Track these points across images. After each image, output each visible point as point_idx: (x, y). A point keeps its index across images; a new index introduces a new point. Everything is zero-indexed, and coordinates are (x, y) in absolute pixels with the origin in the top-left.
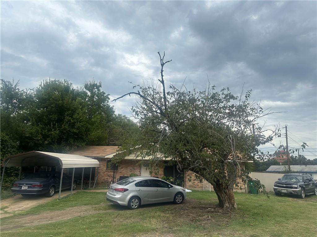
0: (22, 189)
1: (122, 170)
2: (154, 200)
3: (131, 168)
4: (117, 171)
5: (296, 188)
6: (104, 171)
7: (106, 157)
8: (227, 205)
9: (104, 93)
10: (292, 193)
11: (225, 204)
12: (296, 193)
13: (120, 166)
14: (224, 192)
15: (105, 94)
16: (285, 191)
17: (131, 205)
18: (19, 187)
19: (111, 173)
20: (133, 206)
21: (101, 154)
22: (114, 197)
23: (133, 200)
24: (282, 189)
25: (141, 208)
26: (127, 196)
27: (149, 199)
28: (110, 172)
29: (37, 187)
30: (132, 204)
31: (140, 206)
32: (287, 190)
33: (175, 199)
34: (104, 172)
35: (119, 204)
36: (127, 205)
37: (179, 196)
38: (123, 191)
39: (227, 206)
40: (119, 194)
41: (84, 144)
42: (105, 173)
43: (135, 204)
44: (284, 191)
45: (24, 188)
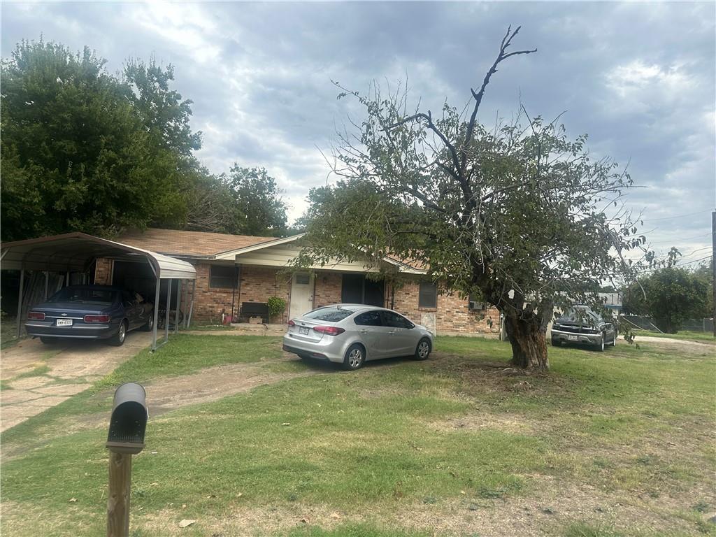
0: (58, 325)
1: (248, 288)
2: (385, 351)
3: (269, 286)
4: (236, 291)
5: (596, 332)
6: (204, 290)
7: (217, 258)
8: (535, 361)
9: (179, 97)
10: (586, 342)
11: (531, 359)
12: (593, 342)
13: (244, 280)
14: (533, 337)
15: (180, 99)
16: (575, 338)
17: (350, 361)
18: (47, 320)
19: (221, 294)
20: (352, 363)
21: (193, 250)
22: (316, 344)
23: (353, 352)
24: (568, 334)
25: (366, 368)
26: (343, 342)
27: (380, 351)
28: (220, 292)
29: (98, 321)
30: (350, 359)
31: (366, 364)
32: (578, 336)
33: (418, 350)
34: (204, 292)
35: (327, 358)
36: (342, 361)
37: (425, 343)
38: (335, 333)
39: (534, 365)
40: (327, 338)
41: (142, 223)
42: (206, 294)
43: (355, 360)
44: (573, 337)
45: (62, 323)
